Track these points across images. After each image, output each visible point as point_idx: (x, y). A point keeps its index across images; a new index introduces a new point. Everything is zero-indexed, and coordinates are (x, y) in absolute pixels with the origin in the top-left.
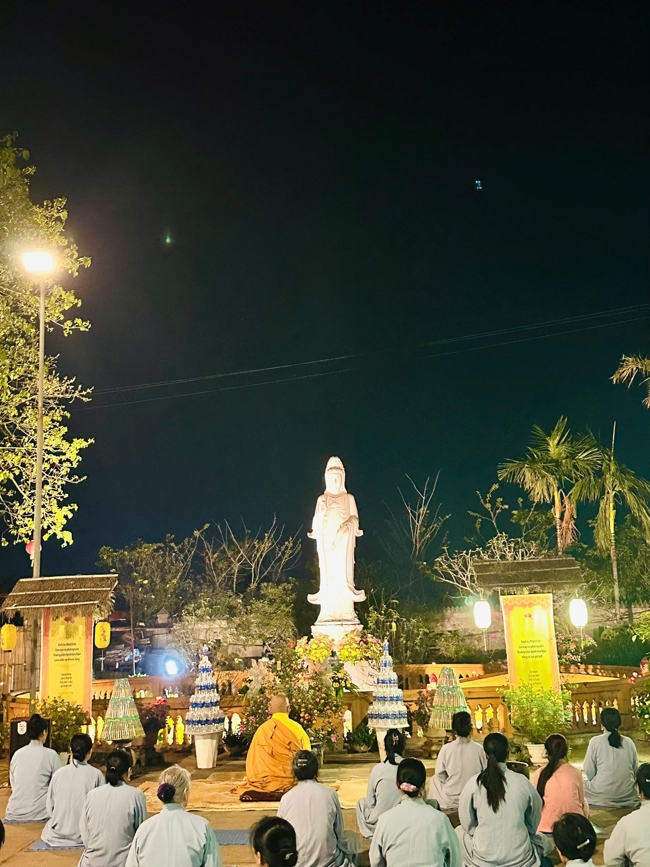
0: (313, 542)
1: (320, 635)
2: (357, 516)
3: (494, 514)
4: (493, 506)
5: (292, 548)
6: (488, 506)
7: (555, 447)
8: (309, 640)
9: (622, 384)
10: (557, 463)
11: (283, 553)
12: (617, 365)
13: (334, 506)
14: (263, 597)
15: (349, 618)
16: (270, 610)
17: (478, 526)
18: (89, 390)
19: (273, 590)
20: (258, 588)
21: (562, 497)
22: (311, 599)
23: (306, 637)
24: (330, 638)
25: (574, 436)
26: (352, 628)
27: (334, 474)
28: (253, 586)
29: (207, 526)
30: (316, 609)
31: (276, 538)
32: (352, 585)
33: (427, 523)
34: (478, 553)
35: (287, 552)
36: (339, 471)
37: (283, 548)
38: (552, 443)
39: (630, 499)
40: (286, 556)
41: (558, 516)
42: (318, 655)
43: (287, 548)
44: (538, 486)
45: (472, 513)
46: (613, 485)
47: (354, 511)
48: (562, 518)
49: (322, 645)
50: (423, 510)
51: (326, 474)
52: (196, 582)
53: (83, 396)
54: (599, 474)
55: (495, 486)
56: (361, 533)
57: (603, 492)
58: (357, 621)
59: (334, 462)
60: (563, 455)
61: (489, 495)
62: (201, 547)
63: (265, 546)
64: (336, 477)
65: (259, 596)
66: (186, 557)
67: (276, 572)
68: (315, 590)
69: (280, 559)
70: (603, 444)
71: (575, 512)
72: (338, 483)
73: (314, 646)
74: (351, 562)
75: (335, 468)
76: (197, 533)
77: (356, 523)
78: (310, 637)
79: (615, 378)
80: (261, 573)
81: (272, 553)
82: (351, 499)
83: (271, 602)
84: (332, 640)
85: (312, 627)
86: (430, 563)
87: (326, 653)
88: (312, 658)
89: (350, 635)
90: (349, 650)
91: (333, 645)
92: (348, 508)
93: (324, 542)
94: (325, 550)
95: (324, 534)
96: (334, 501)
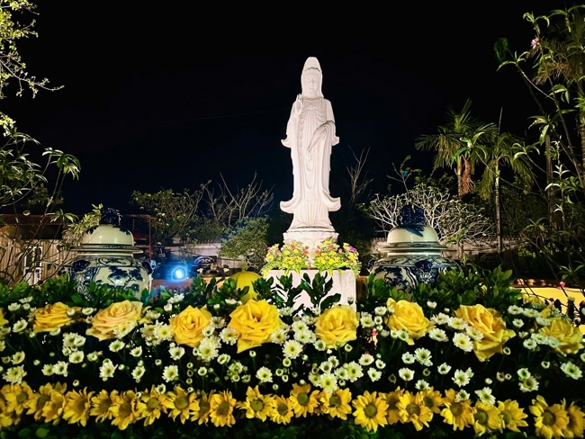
1: (293, 241)
2: (334, 121)
3: (405, 178)
5: (268, 198)
7: (458, 124)
8: (280, 247)
11: (262, 202)
13: (310, 108)
14: (245, 225)
15: (326, 225)
16: (251, 233)
19: (252, 221)
21: (463, 161)
22: (285, 206)
23: (277, 245)
24: (304, 246)
26: (328, 235)
27: (312, 74)
28: (240, 221)
29: (209, 182)
31: (256, 189)
32: (328, 192)
34: (404, 197)
35: (264, 200)
36: (316, 72)
37: (261, 197)
38: (458, 121)
40: (264, 203)
41: (459, 173)
42: (291, 263)
43: (264, 197)
45: (388, 177)
46: (499, 152)
47: (331, 117)
48: (461, 175)
49: (296, 251)
50: (359, 171)
52: (201, 216)
55: (409, 158)
56: (337, 141)
57: (491, 158)
58: (332, 229)
59: (312, 62)
60: (464, 130)
61: (402, 165)
63: (249, 197)
64: (312, 77)
65: (242, 225)
66: (196, 202)
69: (259, 205)
71: (473, 169)
72: (316, 86)
73: (287, 253)
74: (328, 169)
75: (312, 69)
76: (203, 185)
77: (333, 127)
78: (282, 244)
80: (247, 213)
81: (253, 200)
82: (329, 103)
83: (252, 229)
84: (307, 248)
85: (284, 234)
86: (368, 205)
87: (300, 260)
88: (284, 266)
89: (326, 242)
90: (327, 258)
91: (307, 252)
92: (325, 111)
93: (299, 146)
94: (300, 154)
95: (299, 137)
96: (310, 104)
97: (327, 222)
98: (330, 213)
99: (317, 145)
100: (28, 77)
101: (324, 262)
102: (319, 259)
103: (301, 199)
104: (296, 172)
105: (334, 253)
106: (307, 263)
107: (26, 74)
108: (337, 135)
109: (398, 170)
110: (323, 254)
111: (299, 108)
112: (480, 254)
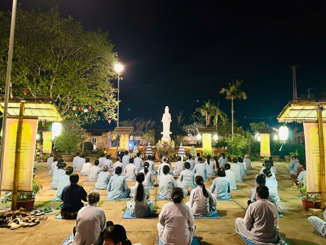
0: (162, 123)
1: (163, 140)
2: (171, 118)
3: (194, 118)
4: (194, 116)
7: (207, 105)
9: (222, 94)
10: (207, 108)
12: (221, 90)
13: (166, 115)
16: (150, 135)
17: (191, 120)
19: (150, 131)
20: (148, 130)
21: (208, 115)
22: (162, 133)
24: (165, 141)
25: (211, 104)
27: (167, 109)
28: (146, 130)
29: (137, 118)
30: (162, 135)
31: (151, 121)
32: (169, 131)
33: (181, 119)
34: (191, 126)
39: (221, 116)
40: (153, 124)
44: (204, 113)
46: (218, 113)
48: (207, 119)
51: (165, 109)
54: (215, 111)
56: (171, 121)
57: (216, 114)
59: (167, 107)
60: (209, 107)
62: (136, 122)
63: (148, 123)
65: (148, 132)
67: (151, 128)
68: (162, 131)
70: (216, 105)
71: (210, 118)
72: (168, 111)
73: (162, 142)
74: (169, 127)
76: (135, 119)
79: (220, 93)
80: (148, 128)
81: (150, 124)
82: (170, 114)
83: (150, 133)
85: (161, 138)
86: (182, 127)
92: (169, 116)
94: (165, 124)
95: (165, 121)
97: (169, 136)
103: (165, 132)
104: (164, 127)
105: (170, 142)
111: (164, 116)
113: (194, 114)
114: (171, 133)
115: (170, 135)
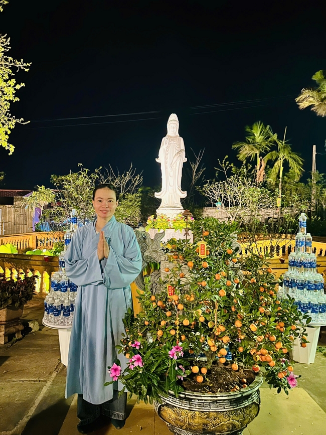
1: (162, 214)
2: (184, 149)
3: (226, 169)
5: (139, 180)
6: (223, 165)
7: (258, 137)
8: (155, 217)
11: (135, 182)
13: (172, 142)
15: (179, 206)
16: (130, 204)
17: (217, 174)
18: (28, 64)
19: (130, 196)
20: (124, 196)
21: (261, 160)
22: (157, 195)
23: (153, 216)
24: (167, 217)
26: (180, 211)
27: (173, 123)
28: (121, 194)
29: (101, 167)
31: (131, 175)
32: (180, 189)
33: (197, 172)
34: (224, 183)
35: (137, 181)
36: (176, 122)
37: (135, 179)
38: (257, 135)
39: (291, 162)
40: (136, 183)
42: (161, 225)
45: (216, 168)
46: (283, 155)
47: (183, 147)
48: (259, 170)
49: (164, 220)
50: (197, 165)
51: (168, 125)
53: (24, 67)
55: (227, 157)
56: (186, 160)
57: (278, 158)
58: (182, 208)
59: (173, 117)
61: (224, 161)
63: (127, 178)
64: (173, 125)
66: (92, 181)
67: (131, 190)
69: (133, 184)
72: (175, 130)
73: (159, 220)
74: (181, 176)
75: (174, 120)
76: (97, 171)
77: (184, 154)
78: (156, 215)
80: (125, 189)
81: (130, 180)
82: (182, 139)
83: (131, 201)
84: (169, 218)
85: (157, 210)
86: (202, 187)
87: (165, 224)
88: (158, 227)
89: (179, 215)
90: (179, 223)
91: (169, 220)
92: (180, 145)
93: (166, 163)
94: (166, 168)
95: (166, 158)
96: (172, 140)
97: (180, 205)
98: (181, 199)
99: (175, 164)
100: (11, 117)
101: (178, 225)
102: (175, 224)
103: (166, 192)
104: (163, 177)
105: (182, 221)
106: (169, 226)
107: (10, 115)
108: (186, 157)
109: (222, 164)
110: (177, 221)
111: (166, 144)
112: (269, 218)
113: (227, 160)
114: (184, 195)
115: (182, 200)
